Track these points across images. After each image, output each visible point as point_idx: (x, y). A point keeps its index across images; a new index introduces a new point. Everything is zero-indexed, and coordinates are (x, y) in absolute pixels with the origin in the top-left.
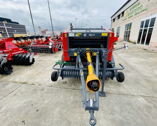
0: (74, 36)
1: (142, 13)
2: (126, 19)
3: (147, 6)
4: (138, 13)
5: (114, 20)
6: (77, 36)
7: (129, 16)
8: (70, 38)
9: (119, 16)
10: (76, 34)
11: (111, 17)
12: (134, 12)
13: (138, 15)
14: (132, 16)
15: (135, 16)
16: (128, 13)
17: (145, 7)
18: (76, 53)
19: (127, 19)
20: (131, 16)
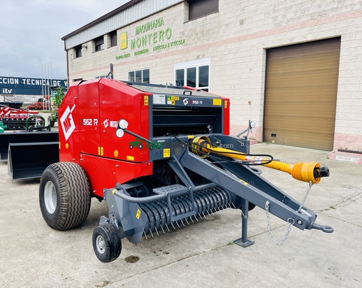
0: (164, 103)
1: (174, 48)
2: (127, 56)
3: (183, 33)
4: (163, 47)
5: (78, 49)
6: (170, 103)
7: (137, 50)
8: (156, 106)
9: (98, 41)
10: (169, 99)
11: (65, 39)
12: (152, 42)
13: (163, 51)
14: (147, 51)
15: (156, 53)
16: (130, 39)
17: (178, 35)
18: (167, 150)
19: (132, 55)
20: (142, 49)
